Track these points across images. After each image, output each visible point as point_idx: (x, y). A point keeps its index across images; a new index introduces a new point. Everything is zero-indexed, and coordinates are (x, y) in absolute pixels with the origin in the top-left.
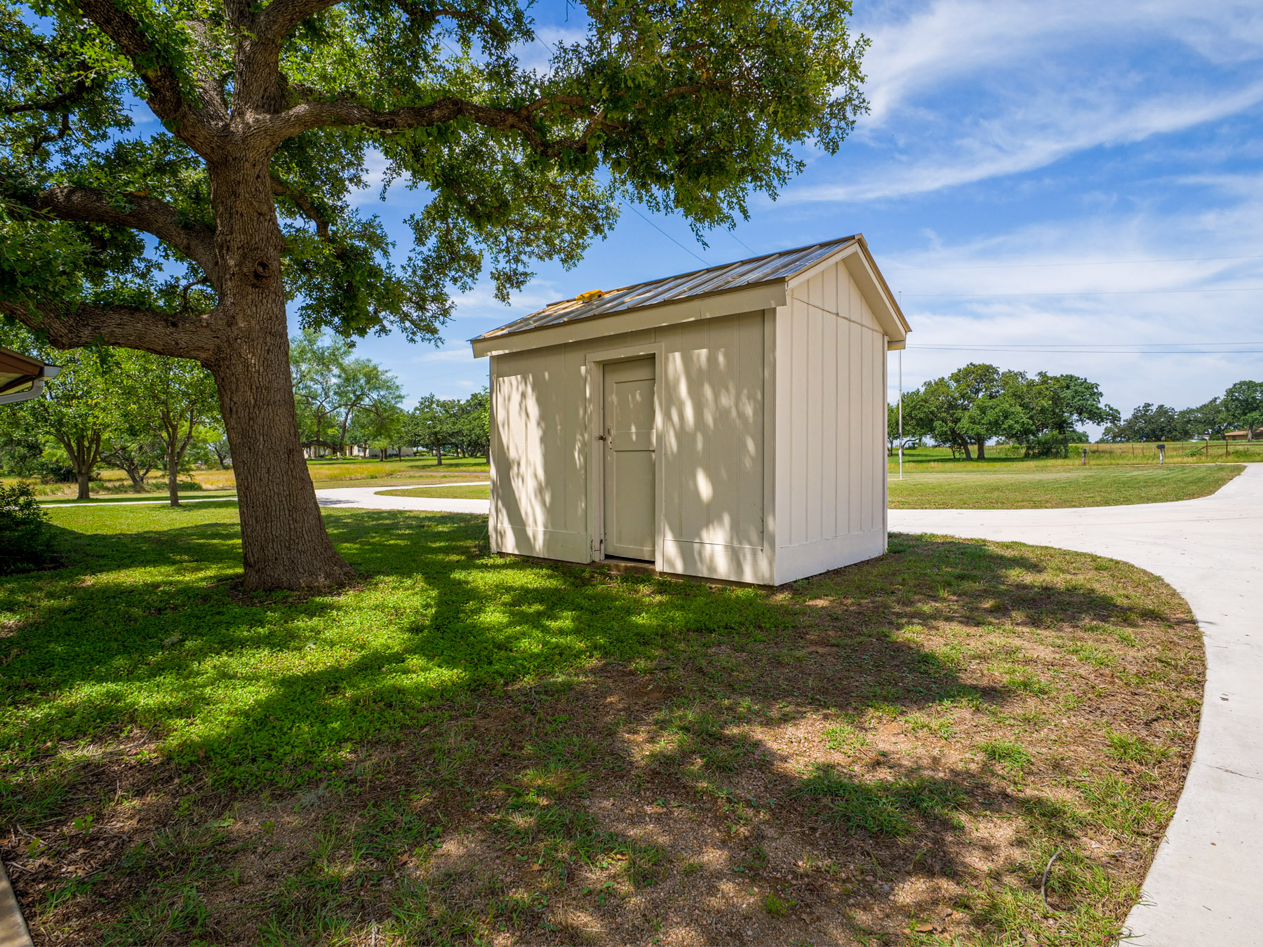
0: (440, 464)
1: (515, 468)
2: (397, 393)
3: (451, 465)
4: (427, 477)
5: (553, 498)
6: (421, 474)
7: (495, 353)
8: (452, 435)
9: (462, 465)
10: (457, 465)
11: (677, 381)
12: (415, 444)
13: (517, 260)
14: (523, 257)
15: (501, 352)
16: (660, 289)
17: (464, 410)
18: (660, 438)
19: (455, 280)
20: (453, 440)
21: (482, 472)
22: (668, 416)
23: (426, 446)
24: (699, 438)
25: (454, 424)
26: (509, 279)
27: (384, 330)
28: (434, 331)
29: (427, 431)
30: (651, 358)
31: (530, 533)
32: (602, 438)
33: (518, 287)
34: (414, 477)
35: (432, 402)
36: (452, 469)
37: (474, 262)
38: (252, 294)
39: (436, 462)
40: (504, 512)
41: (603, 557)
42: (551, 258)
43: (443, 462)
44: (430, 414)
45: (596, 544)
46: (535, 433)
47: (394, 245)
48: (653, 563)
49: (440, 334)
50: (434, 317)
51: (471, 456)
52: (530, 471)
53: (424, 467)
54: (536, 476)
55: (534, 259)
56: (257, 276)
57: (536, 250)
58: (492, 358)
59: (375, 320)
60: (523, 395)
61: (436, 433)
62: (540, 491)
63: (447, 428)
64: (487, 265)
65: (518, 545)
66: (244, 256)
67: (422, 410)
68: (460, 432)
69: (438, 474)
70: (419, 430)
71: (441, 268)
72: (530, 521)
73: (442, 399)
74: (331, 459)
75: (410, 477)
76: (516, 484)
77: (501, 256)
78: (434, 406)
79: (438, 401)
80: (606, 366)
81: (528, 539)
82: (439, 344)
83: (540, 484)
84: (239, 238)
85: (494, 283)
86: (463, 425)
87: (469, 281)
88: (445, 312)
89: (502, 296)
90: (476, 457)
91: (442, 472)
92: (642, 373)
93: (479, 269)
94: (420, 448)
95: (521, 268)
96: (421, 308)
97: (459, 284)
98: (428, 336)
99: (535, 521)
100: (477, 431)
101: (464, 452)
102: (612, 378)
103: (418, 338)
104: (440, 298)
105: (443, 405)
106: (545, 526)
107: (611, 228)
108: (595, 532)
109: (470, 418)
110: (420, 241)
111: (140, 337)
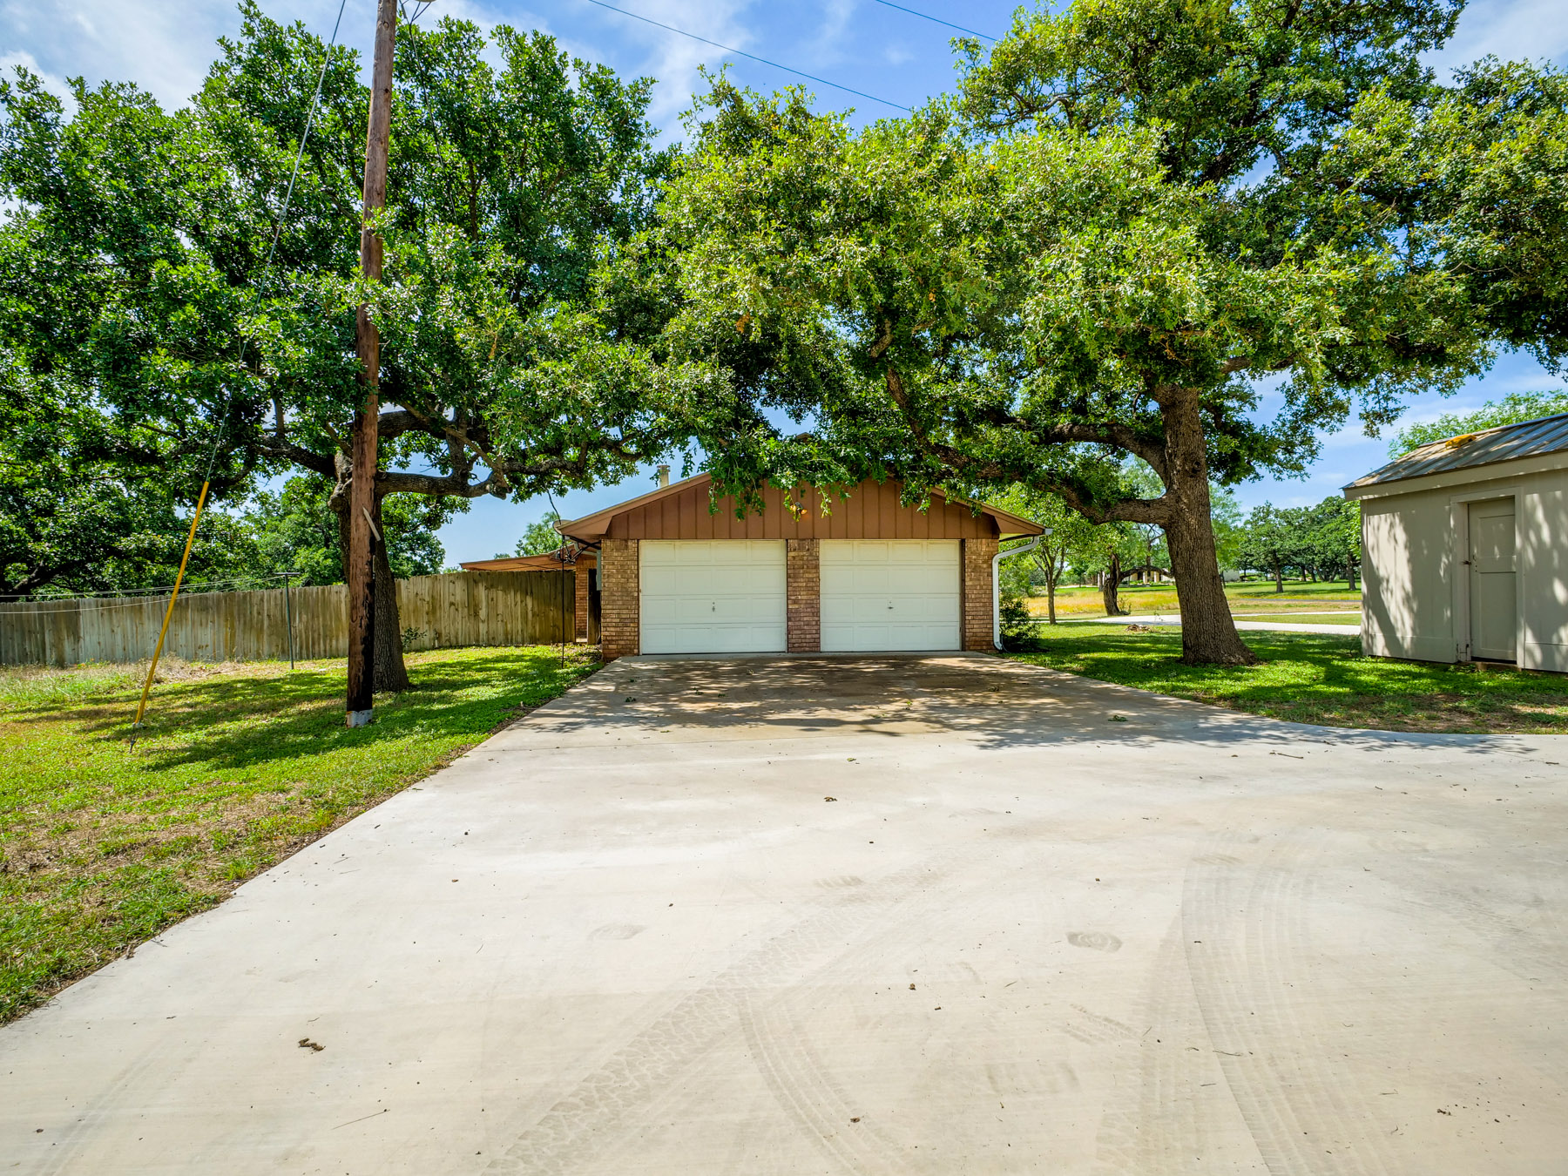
0: (1280, 590)
1: (1385, 584)
2: (1235, 511)
3: (1296, 592)
4: (1265, 606)
5: (1420, 606)
6: (1255, 603)
7: (1365, 497)
8: (1295, 554)
9: (1313, 592)
10: (1305, 592)
11: (1534, 509)
12: (1245, 566)
13: (1387, 398)
14: (1394, 395)
15: (1371, 497)
16: (1534, 434)
17: (1315, 520)
18: (1520, 556)
19: (1322, 425)
20: (1298, 560)
21: (1342, 600)
22: (1526, 538)
23: (1262, 568)
24: (1556, 555)
25: (1300, 538)
26: (1379, 416)
27: (1257, 477)
28: (1299, 468)
29: (1262, 549)
30: (1512, 499)
31: (1399, 635)
32: (1467, 563)
33: (1389, 422)
34: (1248, 606)
35: (1268, 513)
36: (1299, 596)
37: (1342, 408)
38: (1190, 481)
39: (1274, 588)
40: (1374, 619)
41: (1469, 658)
42: (1425, 389)
43: (1285, 588)
44: (1266, 528)
45: (1463, 648)
46: (1403, 555)
47: (1260, 398)
48: (1515, 662)
49: (1307, 470)
50: (1302, 457)
51: (1326, 579)
52: (1399, 584)
53: (1258, 595)
54: (1404, 588)
55: (1407, 393)
56: (1194, 471)
57: (1409, 385)
58: (1362, 501)
59: (1250, 470)
60: (1392, 525)
61: (1274, 552)
62: (1407, 600)
63: (1290, 544)
64: (1356, 407)
65: (1388, 645)
66: (1185, 459)
67: (1254, 523)
68: (1309, 549)
69: (1279, 603)
70: (1251, 548)
71: (1308, 417)
72: (1399, 625)
73: (1282, 509)
74: (1135, 586)
75: (1242, 606)
76: (1385, 597)
77: (1369, 398)
78: (1272, 517)
79: (1277, 511)
80: (1470, 505)
81: (1397, 639)
82: (1305, 478)
83: (1407, 594)
84: (1182, 449)
85: (1364, 423)
86: (1315, 539)
87: (1338, 425)
88: (1313, 453)
89: (1372, 433)
90: (1333, 581)
91: (1283, 600)
92: (1503, 510)
93: (1347, 413)
94: (1253, 571)
95: (1391, 405)
96: (1289, 451)
97: (1327, 428)
98: (1296, 472)
99: (1403, 624)
100: (1335, 547)
101: (1313, 576)
102: (1476, 515)
103: (1284, 475)
104: (1308, 440)
105: (1285, 516)
106: (1413, 630)
107: (1488, 369)
108: (1461, 637)
109: (1324, 530)
110: (1290, 402)
111: (1131, 515)
